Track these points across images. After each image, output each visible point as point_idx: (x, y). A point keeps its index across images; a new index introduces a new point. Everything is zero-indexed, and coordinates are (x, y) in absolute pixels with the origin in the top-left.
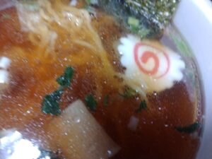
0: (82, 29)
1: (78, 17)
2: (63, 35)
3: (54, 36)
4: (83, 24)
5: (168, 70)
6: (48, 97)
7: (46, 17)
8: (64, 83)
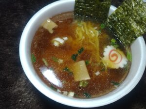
0: (94, 38)
1: (94, 33)
2: (87, 38)
3: (84, 38)
4: (95, 36)
5: (119, 63)
6: (74, 55)
7: (83, 30)
8: (80, 52)
